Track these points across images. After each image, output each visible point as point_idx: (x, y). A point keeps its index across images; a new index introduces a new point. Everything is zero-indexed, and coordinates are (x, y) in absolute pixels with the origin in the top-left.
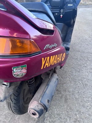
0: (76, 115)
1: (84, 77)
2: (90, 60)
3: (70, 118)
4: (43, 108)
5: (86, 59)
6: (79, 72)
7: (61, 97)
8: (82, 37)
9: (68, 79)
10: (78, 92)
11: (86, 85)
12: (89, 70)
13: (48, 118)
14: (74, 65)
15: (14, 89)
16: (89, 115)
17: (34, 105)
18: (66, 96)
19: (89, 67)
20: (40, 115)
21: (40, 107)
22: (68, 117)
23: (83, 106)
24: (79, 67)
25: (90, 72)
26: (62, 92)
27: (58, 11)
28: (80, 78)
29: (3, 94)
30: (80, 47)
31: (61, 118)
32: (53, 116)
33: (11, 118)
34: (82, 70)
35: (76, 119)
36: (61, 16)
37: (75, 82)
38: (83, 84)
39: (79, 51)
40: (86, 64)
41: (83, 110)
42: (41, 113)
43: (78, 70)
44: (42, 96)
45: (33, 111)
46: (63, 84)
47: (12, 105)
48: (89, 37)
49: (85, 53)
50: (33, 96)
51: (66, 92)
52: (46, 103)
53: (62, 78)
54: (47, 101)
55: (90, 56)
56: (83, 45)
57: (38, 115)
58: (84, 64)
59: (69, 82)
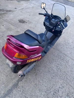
0: (37, 82)
1: (51, 67)
2: (61, 59)
3: (34, 82)
4: (23, 75)
5: (59, 58)
6: (51, 63)
7: (35, 73)
8: (68, 40)
9: (43, 65)
10: (44, 73)
11: (50, 71)
12: (56, 64)
13: (25, 79)
14: (50, 58)
15: (15, 66)
16: (42, 84)
17: (20, 72)
18: (37, 73)
19: (57, 63)
20: (21, 76)
21: (22, 74)
22: (33, 81)
23: (42, 80)
24: (52, 61)
25: (56, 66)
26: (36, 71)
27: (52, 28)
28: (49, 67)
29: (12, 66)
30: (62, 48)
31: (30, 81)
32: (27, 79)
33: (10, 73)
34: (53, 63)
35: (36, 84)
36: (53, 30)
37: (45, 68)
38: (48, 70)
39: (59, 50)
40: (57, 60)
41: (41, 81)
42: (22, 76)
43: (51, 62)
44: (25, 71)
45: (19, 74)
46: (39, 66)
47: (13, 69)
48: (72, 43)
49: (61, 53)
50: (22, 69)
51: (38, 71)
52: (25, 74)
53: (40, 63)
54: (25, 73)
55: (63, 56)
56: (64, 47)
57: (20, 76)
58: (56, 60)
59: (42, 67)
